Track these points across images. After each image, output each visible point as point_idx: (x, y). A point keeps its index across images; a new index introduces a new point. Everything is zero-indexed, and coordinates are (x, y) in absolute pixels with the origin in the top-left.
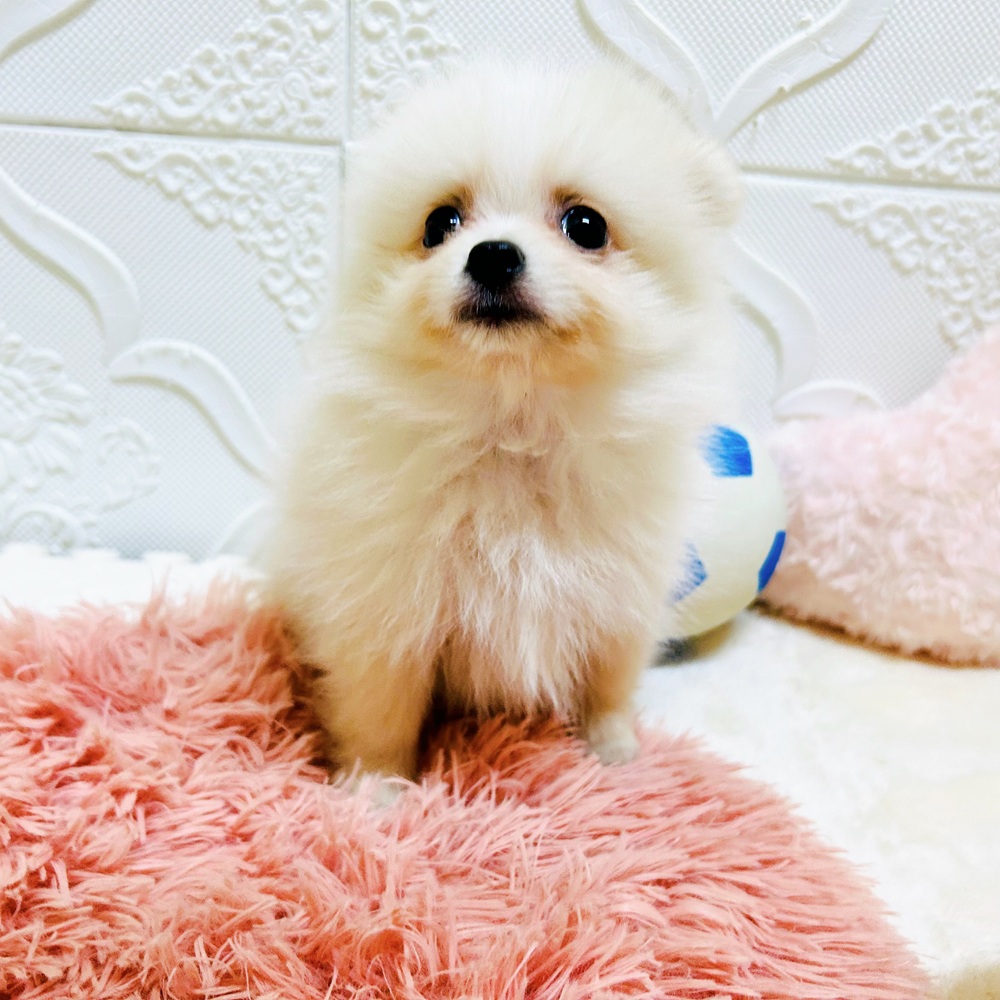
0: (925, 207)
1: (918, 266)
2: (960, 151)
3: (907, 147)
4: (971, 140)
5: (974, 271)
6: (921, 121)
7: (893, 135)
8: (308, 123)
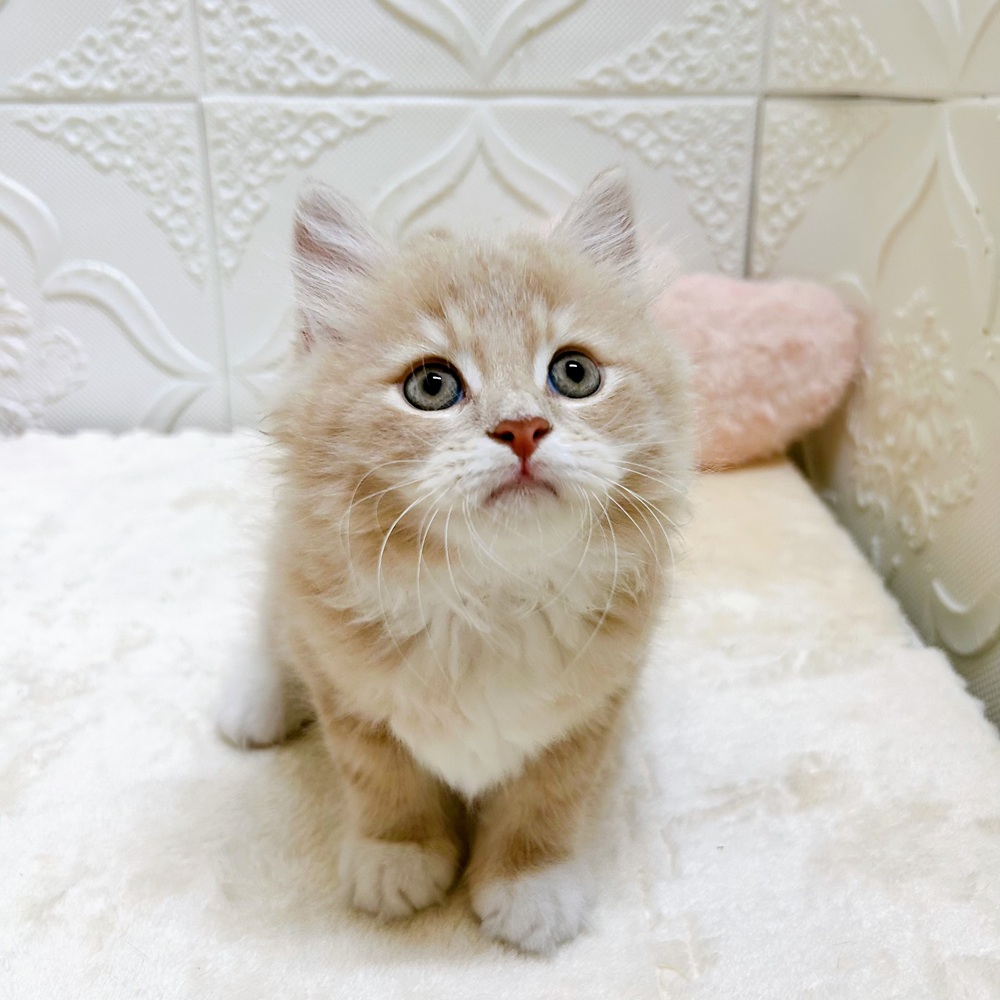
0: (659, 113)
1: (664, 161)
3: (638, 66)
4: (688, 56)
5: (709, 161)
6: (645, 45)
7: (625, 58)
8: (171, 84)
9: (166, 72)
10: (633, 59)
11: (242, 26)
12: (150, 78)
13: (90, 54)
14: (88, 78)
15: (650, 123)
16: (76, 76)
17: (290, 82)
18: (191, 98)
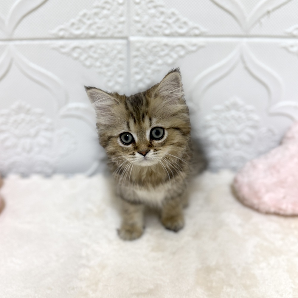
8: (118, 32)
9: (116, 27)
11: (149, 8)
12: (109, 29)
13: (85, 20)
14: (83, 30)
16: (78, 29)
17: (167, 32)
18: (126, 38)
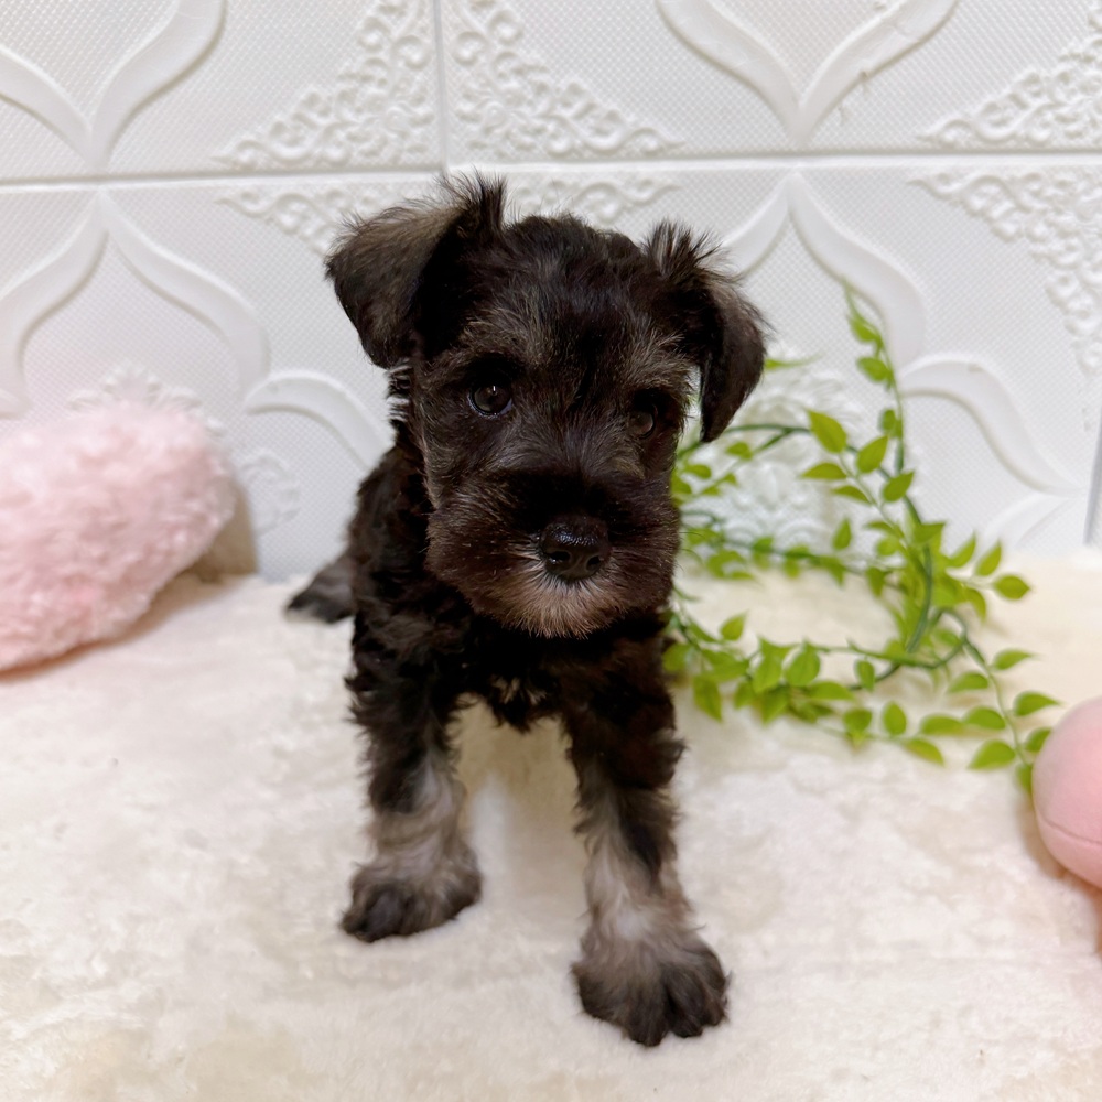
0: (1019, 175)
1: (1019, 234)
2: (1049, 116)
3: (996, 117)
4: (1058, 104)
5: (1077, 234)
6: (1007, 91)
7: (980, 107)
8: (412, 150)
9: (404, 135)
10: (992, 108)
11: (501, 76)
12: (384, 142)
13: (313, 116)
14: (309, 144)
15: (1007, 188)
16: (294, 142)
17: (560, 145)
18: (436, 167)
